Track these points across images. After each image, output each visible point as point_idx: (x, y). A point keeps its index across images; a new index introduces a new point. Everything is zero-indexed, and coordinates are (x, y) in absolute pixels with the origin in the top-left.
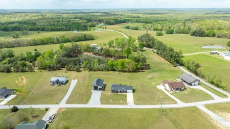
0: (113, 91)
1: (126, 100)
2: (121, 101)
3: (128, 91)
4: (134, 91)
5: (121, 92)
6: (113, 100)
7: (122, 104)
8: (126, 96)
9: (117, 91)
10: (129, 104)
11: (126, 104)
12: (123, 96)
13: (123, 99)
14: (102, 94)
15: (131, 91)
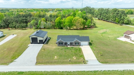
0: (60, 44)
1: (82, 56)
2: (74, 58)
3: (82, 43)
4: (90, 44)
5: (71, 44)
6: (60, 56)
7: (75, 63)
8: (80, 50)
9: (66, 44)
10: (89, 63)
11: (84, 62)
12: (76, 50)
13: (76, 55)
14: (43, 49)
15: (87, 43)
